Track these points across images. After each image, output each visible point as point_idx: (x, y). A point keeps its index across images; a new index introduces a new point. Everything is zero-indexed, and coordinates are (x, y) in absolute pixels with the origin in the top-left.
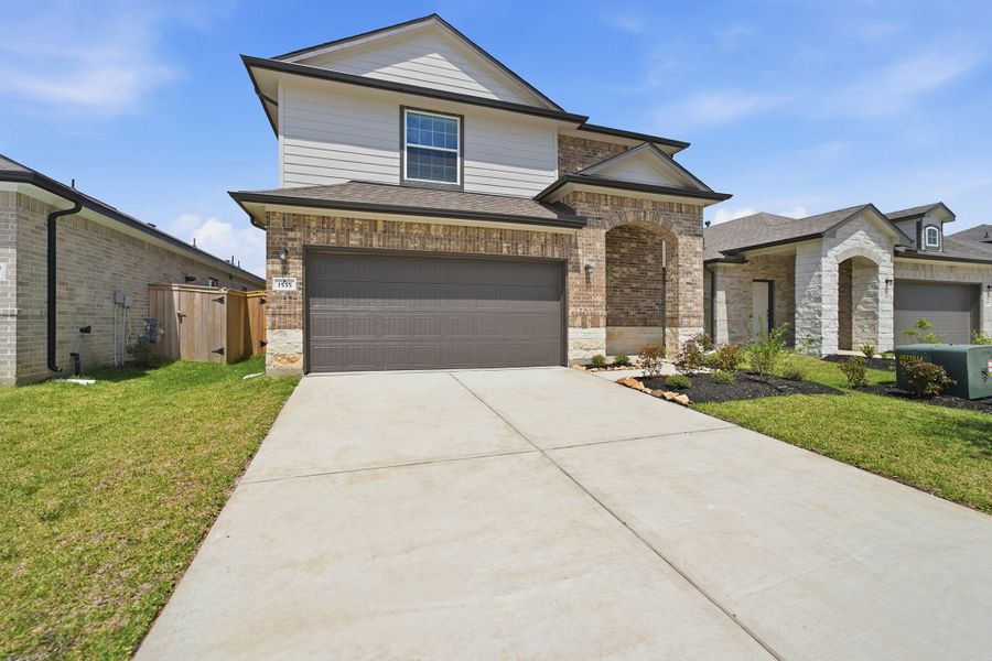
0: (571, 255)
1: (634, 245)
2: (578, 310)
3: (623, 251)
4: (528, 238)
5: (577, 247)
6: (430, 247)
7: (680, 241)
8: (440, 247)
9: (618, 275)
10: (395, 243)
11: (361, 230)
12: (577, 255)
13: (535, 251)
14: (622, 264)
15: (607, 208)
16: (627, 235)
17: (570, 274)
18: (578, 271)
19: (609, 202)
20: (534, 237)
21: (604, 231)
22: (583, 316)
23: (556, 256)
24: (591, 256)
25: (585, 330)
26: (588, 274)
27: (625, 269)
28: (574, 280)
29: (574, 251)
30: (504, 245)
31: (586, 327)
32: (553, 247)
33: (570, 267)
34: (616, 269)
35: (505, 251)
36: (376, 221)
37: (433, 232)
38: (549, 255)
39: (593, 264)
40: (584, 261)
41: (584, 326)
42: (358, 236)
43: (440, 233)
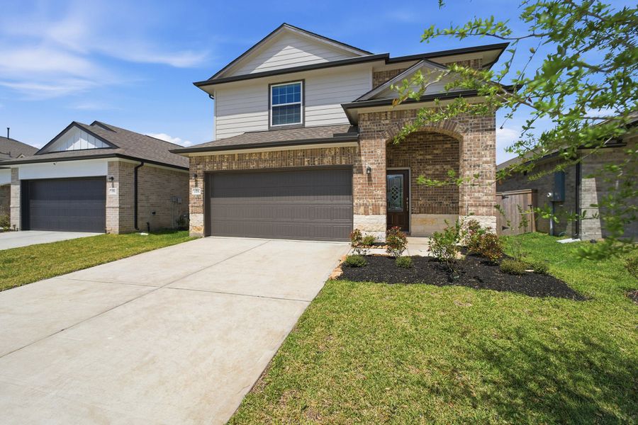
0: (356, 161)
1: (449, 146)
2: (361, 202)
3: (435, 152)
4: (322, 153)
5: (360, 155)
6: (262, 166)
7: (465, 137)
8: (267, 165)
9: (430, 172)
10: (243, 166)
11: (228, 160)
12: (360, 161)
13: (327, 161)
14: (435, 163)
15: (388, 122)
17: (355, 176)
18: (362, 173)
19: (389, 117)
20: (327, 152)
22: (366, 206)
23: (344, 163)
24: (372, 161)
25: (368, 217)
26: (369, 175)
27: (438, 167)
28: (358, 180)
29: (358, 158)
30: (306, 160)
31: (368, 214)
32: (341, 157)
33: (355, 170)
34: (428, 167)
35: (306, 163)
36: (234, 155)
37: (263, 157)
38: (338, 163)
39: (372, 167)
40: (366, 165)
41: (366, 213)
42: (226, 164)
43: (267, 157)
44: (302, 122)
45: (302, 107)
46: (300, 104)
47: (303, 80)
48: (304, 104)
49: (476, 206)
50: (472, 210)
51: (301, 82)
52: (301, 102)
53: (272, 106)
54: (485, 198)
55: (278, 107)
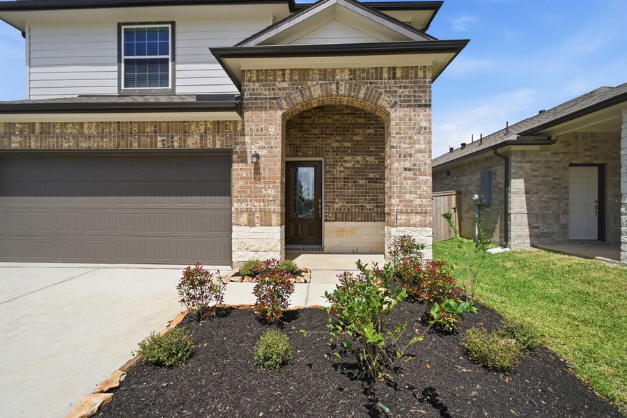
0: (237, 144)
1: (372, 131)
2: (244, 206)
3: (356, 138)
4: (184, 128)
5: (243, 135)
6: (84, 145)
7: (393, 115)
8: (93, 144)
9: (349, 165)
10: (50, 144)
11: (21, 132)
12: (244, 143)
13: (193, 143)
14: (354, 153)
15: (285, 85)
16: (362, 121)
17: (235, 166)
18: (244, 160)
19: (287, 77)
20: (193, 128)
21: (280, 113)
22: (250, 212)
23: (218, 146)
24: (261, 143)
25: (253, 229)
26: (256, 164)
27: (359, 158)
28: (240, 173)
29: (240, 139)
30: (159, 138)
31: (254, 225)
32: (214, 136)
33: (235, 157)
34: (347, 158)
35: (160, 145)
36: (34, 124)
37: (86, 131)
38: (209, 146)
39: (260, 152)
40: (252, 149)
41: (251, 223)
42: (18, 139)
43: (93, 131)
44: (170, 87)
45: (170, 64)
46: (168, 59)
47: (173, 24)
48: (173, 59)
49: (407, 213)
50: (402, 218)
51: (170, 26)
52: (169, 56)
53: (123, 57)
54: (418, 202)
55: (134, 60)
